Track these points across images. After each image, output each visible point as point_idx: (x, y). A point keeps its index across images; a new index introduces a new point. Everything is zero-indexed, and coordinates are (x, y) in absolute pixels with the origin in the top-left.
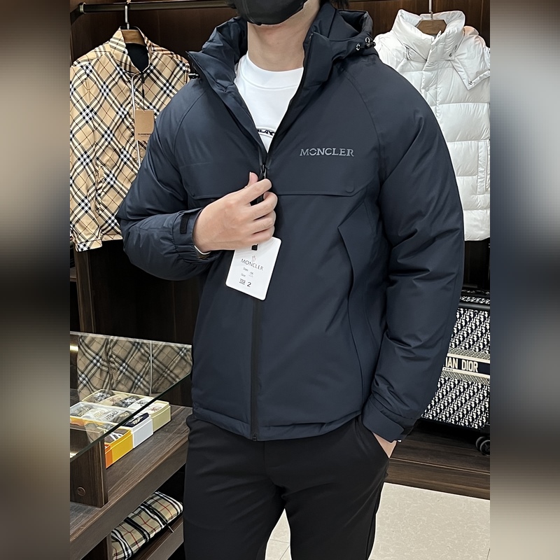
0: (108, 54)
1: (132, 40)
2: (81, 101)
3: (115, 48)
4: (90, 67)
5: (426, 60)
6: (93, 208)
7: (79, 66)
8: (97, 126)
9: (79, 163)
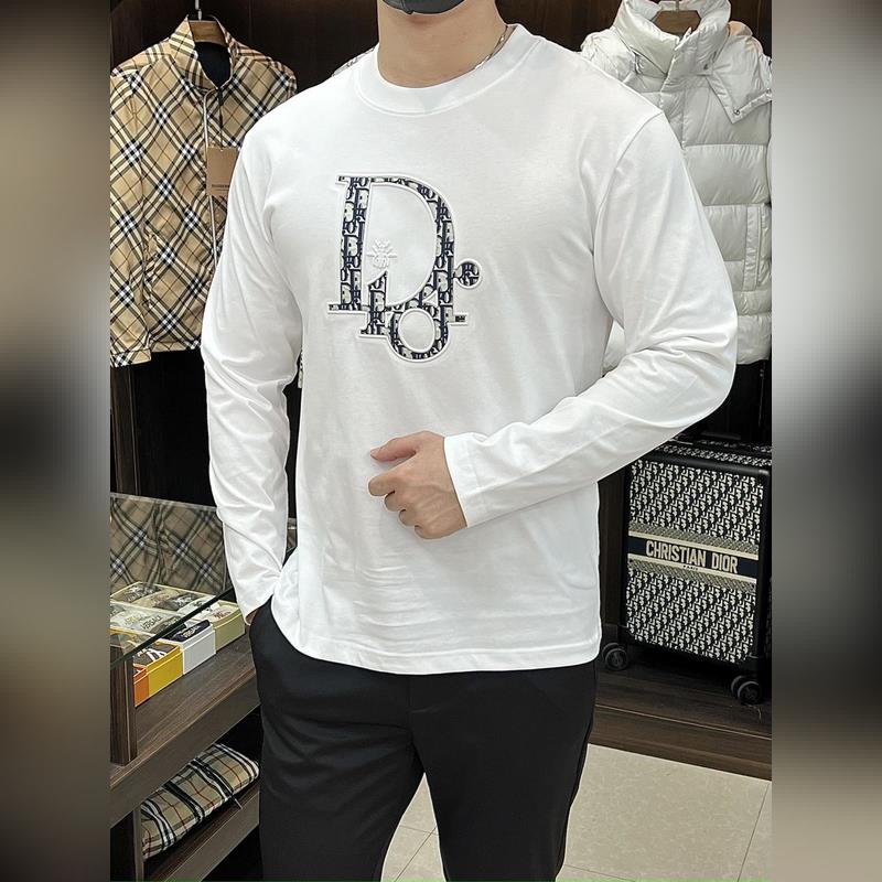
0: (167, 58)
1: (204, 37)
2: (122, 131)
3: (178, 50)
4: (138, 79)
5: (667, 75)
6: (137, 300)
7: (120, 75)
8: (147, 170)
9: (118, 228)
